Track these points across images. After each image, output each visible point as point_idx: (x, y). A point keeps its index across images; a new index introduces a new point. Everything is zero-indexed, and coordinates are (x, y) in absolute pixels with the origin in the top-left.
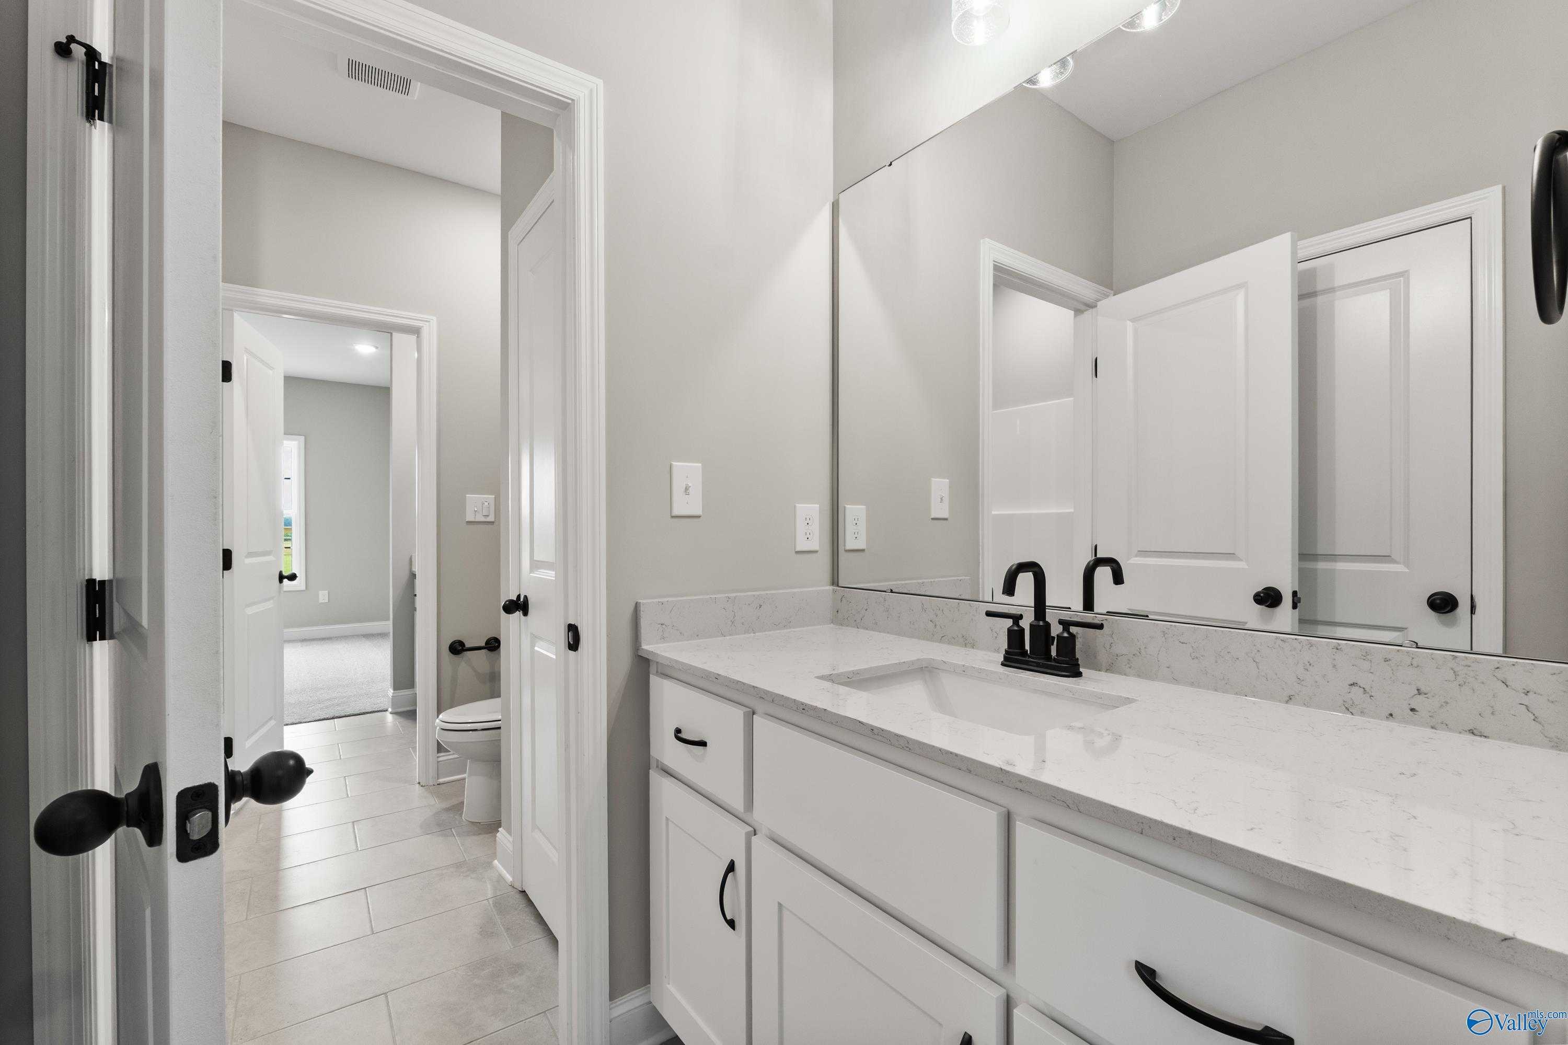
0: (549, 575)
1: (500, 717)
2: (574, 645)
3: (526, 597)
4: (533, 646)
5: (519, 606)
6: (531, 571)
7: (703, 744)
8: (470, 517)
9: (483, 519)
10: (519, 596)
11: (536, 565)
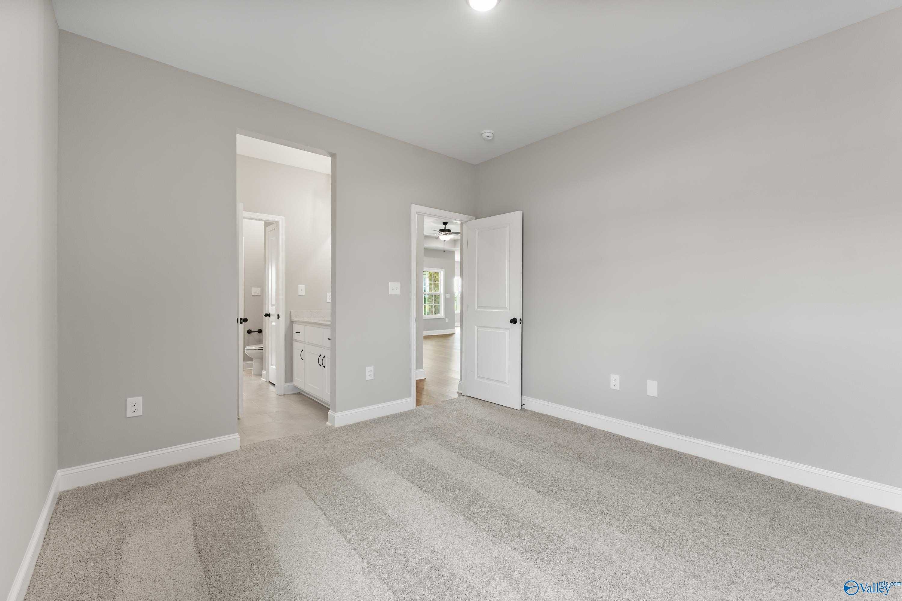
0: (274, 307)
1: (263, 347)
2: (278, 318)
3: (270, 313)
4: (271, 324)
5: (268, 315)
6: (271, 307)
7: (300, 333)
8: (253, 295)
9: (257, 295)
10: (268, 313)
11: (272, 306)
